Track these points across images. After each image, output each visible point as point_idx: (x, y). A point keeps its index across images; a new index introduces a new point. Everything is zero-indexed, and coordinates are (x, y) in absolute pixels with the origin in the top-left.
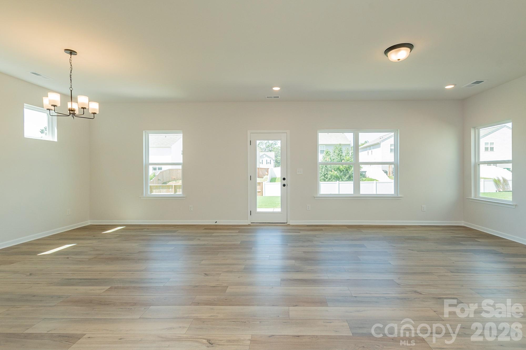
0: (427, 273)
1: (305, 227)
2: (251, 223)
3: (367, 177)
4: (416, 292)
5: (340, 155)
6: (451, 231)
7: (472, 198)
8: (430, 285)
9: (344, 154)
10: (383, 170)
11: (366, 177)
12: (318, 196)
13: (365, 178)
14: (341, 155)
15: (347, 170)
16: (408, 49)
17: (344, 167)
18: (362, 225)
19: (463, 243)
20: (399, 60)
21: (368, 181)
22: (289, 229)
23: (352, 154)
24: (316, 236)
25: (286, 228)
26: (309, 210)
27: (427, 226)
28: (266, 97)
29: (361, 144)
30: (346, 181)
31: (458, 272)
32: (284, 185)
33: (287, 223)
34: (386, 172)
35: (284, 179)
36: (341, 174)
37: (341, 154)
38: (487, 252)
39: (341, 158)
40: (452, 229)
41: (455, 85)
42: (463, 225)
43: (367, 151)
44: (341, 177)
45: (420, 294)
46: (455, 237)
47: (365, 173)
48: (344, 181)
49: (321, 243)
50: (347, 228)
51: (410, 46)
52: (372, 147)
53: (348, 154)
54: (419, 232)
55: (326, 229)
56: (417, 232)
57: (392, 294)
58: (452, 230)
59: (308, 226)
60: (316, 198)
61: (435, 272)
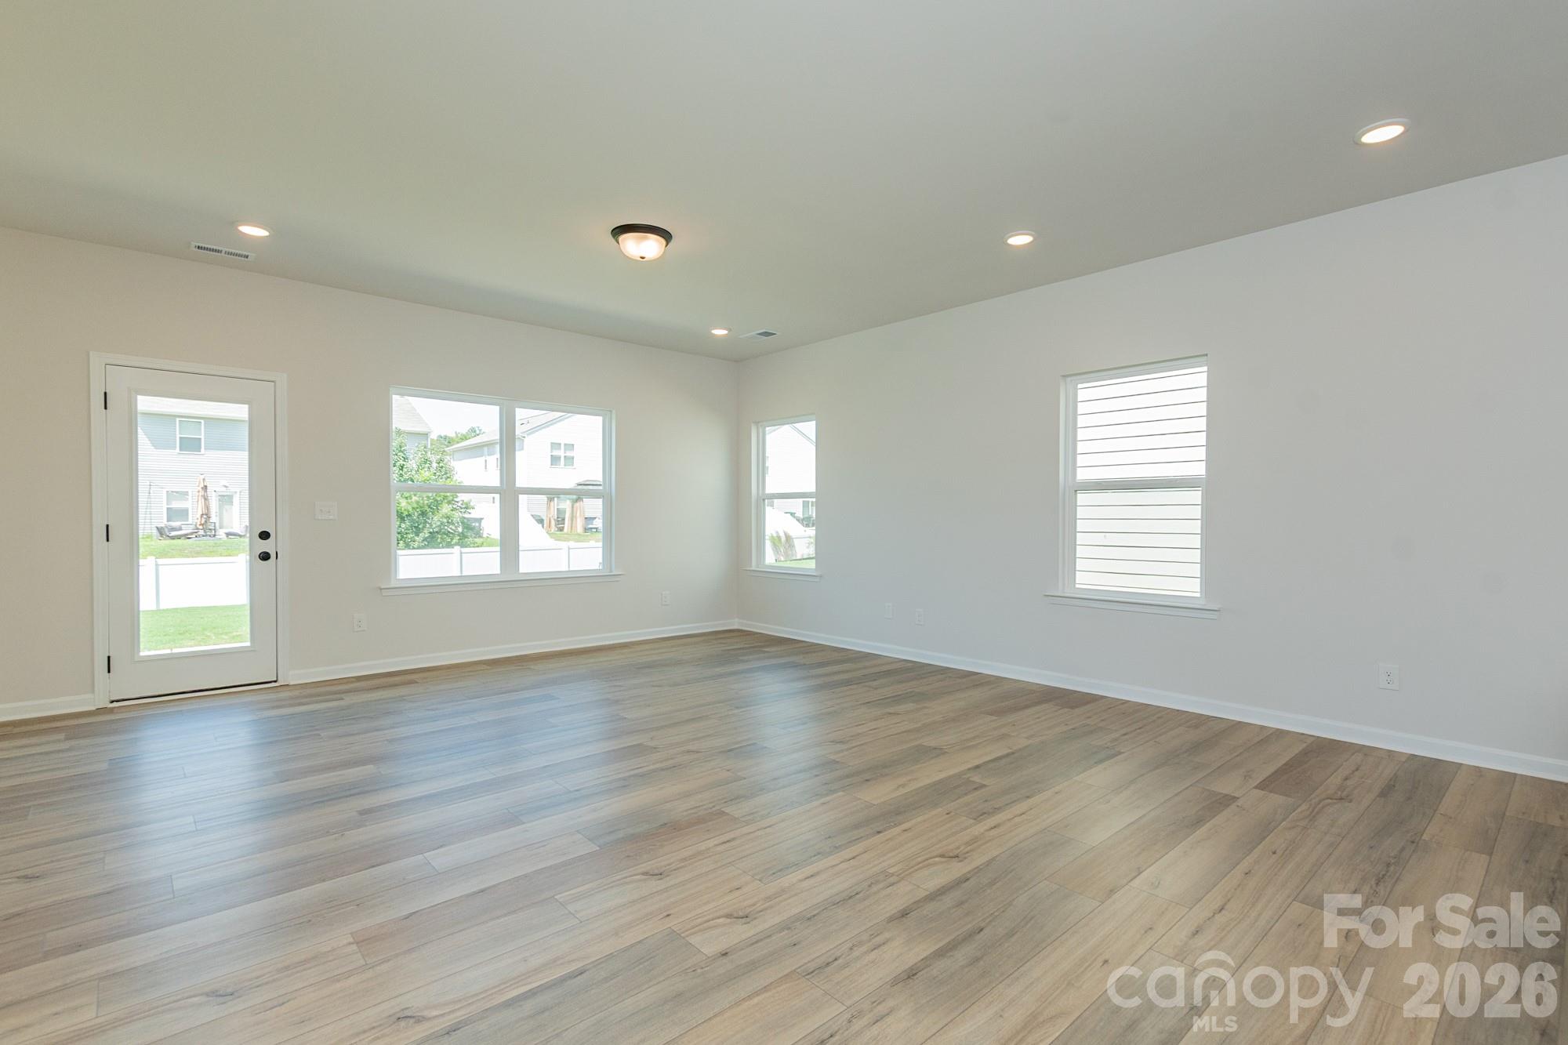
0: (700, 718)
1: (352, 682)
2: (112, 702)
3: (485, 535)
4: (688, 752)
5: (398, 464)
6: (720, 641)
7: (753, 568)
8: (708, 736)
9: (412, 464)
10: (532, 516)
11: (480, 537)
12: (392, 585)
13: (482, 540)
14: (402, 467)
15: (423, 514)
16: (663, 242)
17: (415, 506)
18: (526, 655)
19: (746, 658)
20: (643, 258)
21: (489, 546)
22: (297, 697)
23: (439, 463)
24: (404, 700)
25: (273, 696)
26: (360, 629)
27: (672, 637)
28: (194, 244)
29: (457, 436)
30: (419, 548)
31: (747, 706)
32: (265, 556)
33: (275, 681)
34: (541, 521)
35: (265, 535)
36: (403, 526)
37: (402, 462)
38: (785, 666)
39: (401, 475)
40: (722, 636)
41: (730, 330)
42: (735, 627)
43: (483, 459)
44: (402, 537)
45: (698, 752)
46: (728, 650)
47: (477, 524)
48: (414, 548)
49: (431, 713)
50: (489, 667)
51: (666, 235)
52: (486, 449)
53: (425, 463)
54: (663, 650)
55: (425, 678)
56: (657, 651)
57: (647, 766)
58: (721, 638)
59: (359, 679)
60: (385, 593)
61: (711, 714)
